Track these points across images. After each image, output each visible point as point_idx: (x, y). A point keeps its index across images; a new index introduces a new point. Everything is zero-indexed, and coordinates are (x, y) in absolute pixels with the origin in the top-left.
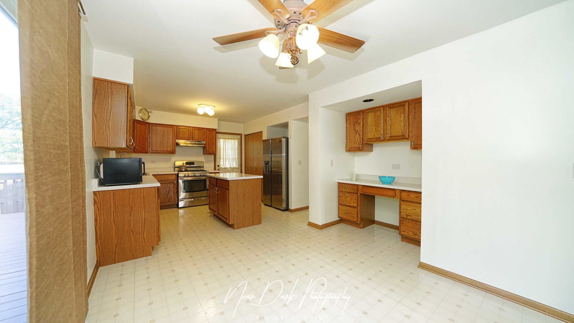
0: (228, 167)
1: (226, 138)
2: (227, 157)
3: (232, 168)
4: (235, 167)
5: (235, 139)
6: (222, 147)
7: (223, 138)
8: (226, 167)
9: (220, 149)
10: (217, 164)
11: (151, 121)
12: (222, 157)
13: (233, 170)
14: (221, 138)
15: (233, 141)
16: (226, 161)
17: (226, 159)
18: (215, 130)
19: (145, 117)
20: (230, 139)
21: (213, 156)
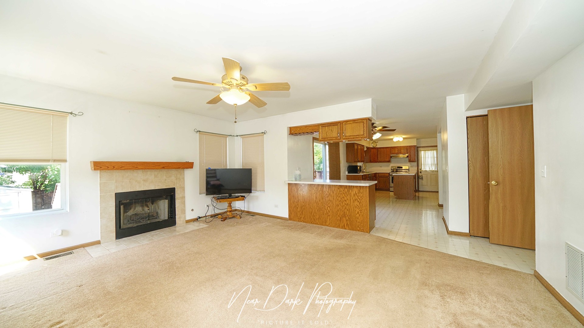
0: (428, 170)
1: (426, 150)
2: (427, 163)
3: (431, 171)
4: (434, 170)
5: (434, 150)
6: (423, 157)
7: (423, 151)
8: (426, 170)
9: (421, 158)
10: (420, 168)
11: (378, 146)
12: (423, 163)
13: (433, 172)
14: (422, 151)
15: (432, 151)
16: (426, 166)
17: (426, 164)
18: (415, 146)
19: (375, 146)
20: (430, 150)
21: (416, 163)
